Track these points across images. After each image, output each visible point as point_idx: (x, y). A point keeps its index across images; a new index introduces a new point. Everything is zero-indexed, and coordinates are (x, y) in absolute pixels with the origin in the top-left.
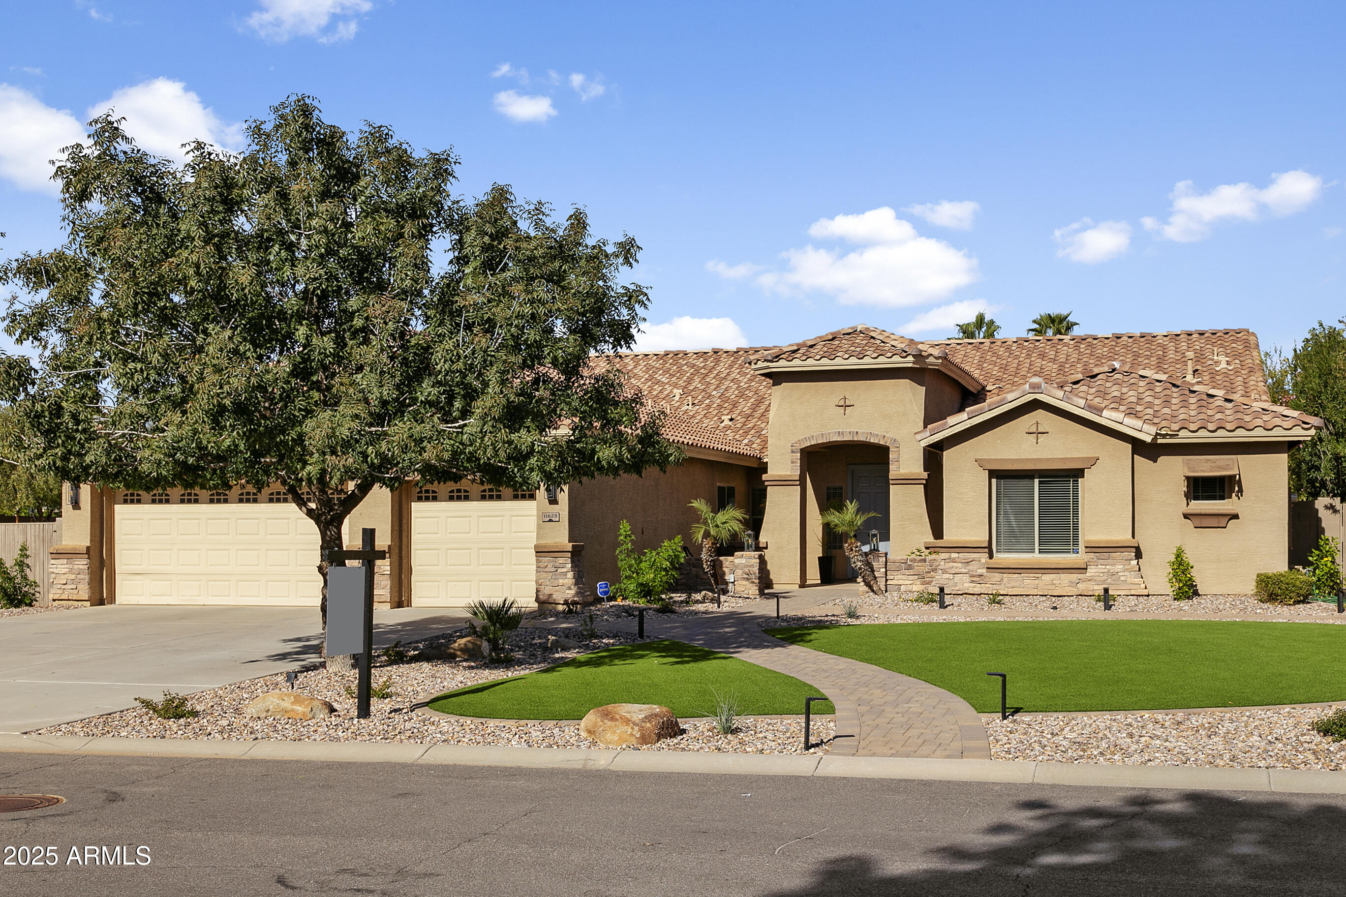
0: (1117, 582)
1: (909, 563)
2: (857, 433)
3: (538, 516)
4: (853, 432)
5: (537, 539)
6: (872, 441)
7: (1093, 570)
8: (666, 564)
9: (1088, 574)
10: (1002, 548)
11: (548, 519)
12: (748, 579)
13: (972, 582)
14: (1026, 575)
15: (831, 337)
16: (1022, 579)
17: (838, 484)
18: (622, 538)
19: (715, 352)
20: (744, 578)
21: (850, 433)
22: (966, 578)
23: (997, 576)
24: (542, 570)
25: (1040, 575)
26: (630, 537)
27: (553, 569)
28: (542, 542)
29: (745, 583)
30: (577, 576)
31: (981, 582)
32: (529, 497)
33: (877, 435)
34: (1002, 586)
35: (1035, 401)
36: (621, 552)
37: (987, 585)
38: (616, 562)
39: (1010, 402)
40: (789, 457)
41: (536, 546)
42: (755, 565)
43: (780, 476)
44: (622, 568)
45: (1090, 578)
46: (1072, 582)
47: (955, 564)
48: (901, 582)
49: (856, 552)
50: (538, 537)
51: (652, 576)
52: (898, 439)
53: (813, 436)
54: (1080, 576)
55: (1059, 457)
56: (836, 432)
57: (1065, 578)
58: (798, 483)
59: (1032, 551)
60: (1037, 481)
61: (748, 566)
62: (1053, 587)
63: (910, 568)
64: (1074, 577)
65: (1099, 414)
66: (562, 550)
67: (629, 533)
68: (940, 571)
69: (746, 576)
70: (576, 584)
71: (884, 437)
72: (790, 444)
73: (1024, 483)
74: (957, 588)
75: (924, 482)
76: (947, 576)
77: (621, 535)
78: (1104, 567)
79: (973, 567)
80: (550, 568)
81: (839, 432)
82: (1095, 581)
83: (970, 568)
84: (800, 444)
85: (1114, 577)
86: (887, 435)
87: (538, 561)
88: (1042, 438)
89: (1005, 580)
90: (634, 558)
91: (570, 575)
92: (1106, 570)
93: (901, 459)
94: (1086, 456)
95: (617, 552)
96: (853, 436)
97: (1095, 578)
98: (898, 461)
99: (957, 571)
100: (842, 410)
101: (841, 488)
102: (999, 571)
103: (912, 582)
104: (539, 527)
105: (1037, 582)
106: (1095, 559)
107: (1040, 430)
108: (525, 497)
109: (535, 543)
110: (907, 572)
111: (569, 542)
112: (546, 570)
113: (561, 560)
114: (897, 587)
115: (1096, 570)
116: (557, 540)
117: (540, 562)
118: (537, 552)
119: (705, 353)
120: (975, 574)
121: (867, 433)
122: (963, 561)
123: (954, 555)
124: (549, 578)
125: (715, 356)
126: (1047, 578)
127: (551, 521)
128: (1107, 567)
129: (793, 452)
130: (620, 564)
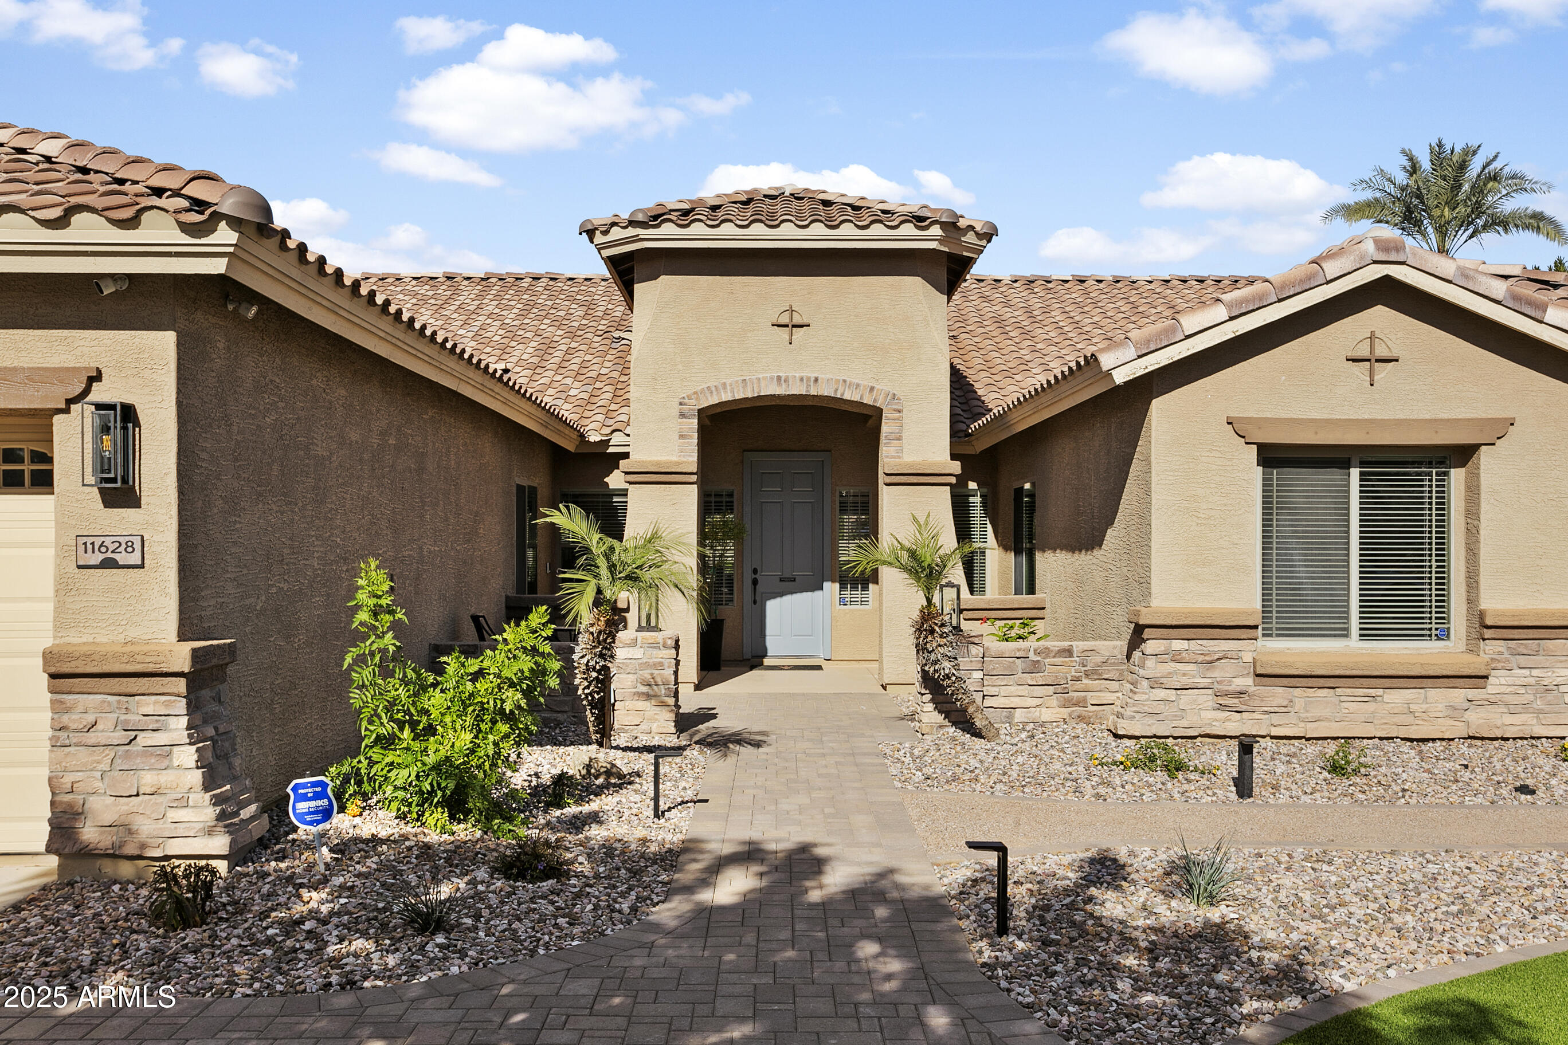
0: (1556, 708)
1: (1033, 657)
2: (816, 380)
3: (60, 547)
4: (808, 379)
5: (57, 628)
6: (847, 396)
7: (1503, 681)
8: (512, 698)
9: (1490, 689)
10: (1274, 625)
11: (97, 558)
12: (648, 697)
13: (1222, 707)
14: (1349, 691)
15: (744, 198)
16: (1336, 700)
17: (727, 487)
18: (363, 616)
19: (448, 278)
20: (640, 694)
21: (802, 379)
22: (1206, 699)
23: (1277, 694)
24: (75, 738)
25: (1380, 692)
26: (392, 612)
27: (120, 737)
28: (78, 639)
29: (643, 704)
30: (209, 755)
31: (1243, 708)
32: (34, 483)
33: (858, 386)
34: (1292, 718)
35: (1387, 280)
36: (361, 660)
37: (1256, 716)
38: (342, 695)
39: (1328, 282)
40: (678, 425)
41: (48, 656)
42: (666, 662)
43: (658, 463)
44: (366, 713)
45: (1493, 699)
46: (1454, 708)
47: (1179, 666)
48: (1015, 702)
49: (941, 637)
50: (59, 624)
51: (466, 738)
52: (898, 394)
53: (724, 384)
54: (1471, 694)
55: (1421, 417)
56: (772, 378)
57: (1439, 697)
58: (694, 478)
59: (1345, 634)
60: (1355, 473)
61: (647, 665)
62: (1410, 719)
63: (1035, 668)
64: (1458, 695)
65: (1538, 316)
66: (151, 668)
67: (384, 601)
68: (1145, 683)
69: (645, 689)
70: (206, 788)
71: (872, 389)
72: (677, 400)
73: (1330, 476)
74: (1185, 723)
75: (953, 480)
76: (1161, 694)
77: (358, 608)
78: (1526, 672)
79: (1222, 672)
80: (107, 732)
81: (779, 378)
82: (1506, 704)
83: (1217, 674)
84: (697, 399)
85: (1550, 696)
86: (877, 387)
87: (58, 708)
88: (1383, 371)
89: (1299, 704)
90: (405, 682)
91: (187, 755)
92: (1532, 681)
93: (905, 435)
94: (1484, 416)
95: (348, 660)
96: (808, 386)
97: (1507, 698)
98: (899, 439)
99: (1185, 681)
100: (784, 333)
101: (731, 495)
102: (1285, 681)
103: (1038, 701)
104: (63, 588)
105: (1371, 706)
106: (1506, 655)
107: (1381, 352)
108: (22, 484)
109: (48, 642)
110: (1029, 678)
111: (182, 637)
112: (92, 738)
113: (149, 705)
114: (1005, 712)
115: (1510, 680)
116: (132, 633)
117: (68, 710)
118: (53, 676)
119: (432, 278)
120: (1231, 688)
121: (838, 381)
122: (1200, 659)
123: (1178, 645)
124: (105, 766)
125: (449, 283)
126: (1397, 698)
127: (109, 564)
128: (1535, 672)
129: (682, 415)
130: (356, 698)
